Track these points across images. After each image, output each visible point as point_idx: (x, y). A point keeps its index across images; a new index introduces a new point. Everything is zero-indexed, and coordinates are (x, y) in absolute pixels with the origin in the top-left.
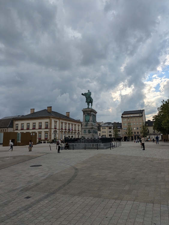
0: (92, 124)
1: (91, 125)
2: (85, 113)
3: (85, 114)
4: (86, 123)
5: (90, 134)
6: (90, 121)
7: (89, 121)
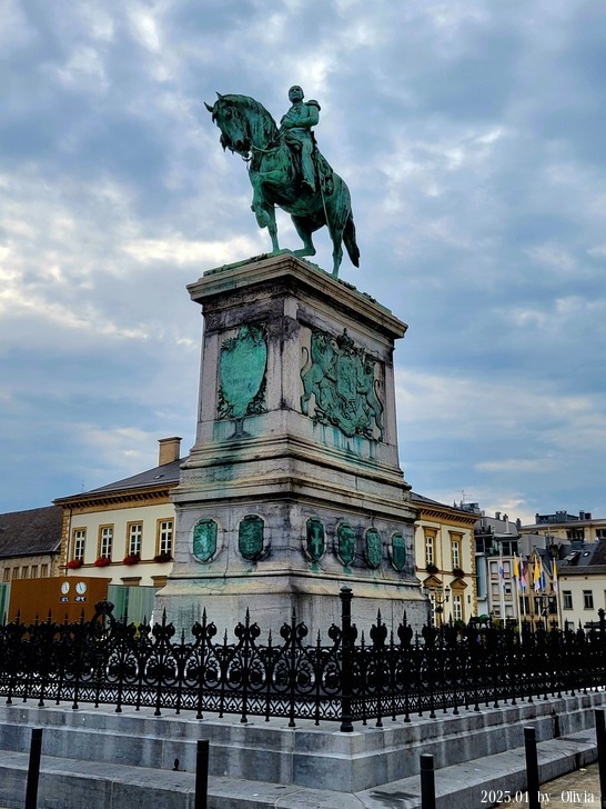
0: (290, 439)
1: (282, 448)
2: (226, 319)
3: (221, 330)
4: (229, 429)
5: (264, 567)
6: (271, 400)
7: (256, 407)
